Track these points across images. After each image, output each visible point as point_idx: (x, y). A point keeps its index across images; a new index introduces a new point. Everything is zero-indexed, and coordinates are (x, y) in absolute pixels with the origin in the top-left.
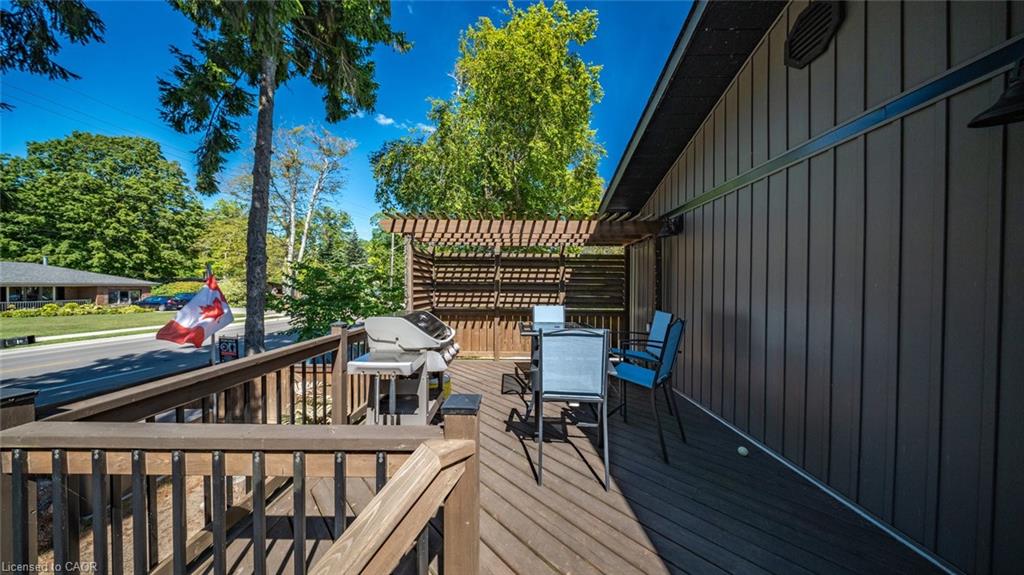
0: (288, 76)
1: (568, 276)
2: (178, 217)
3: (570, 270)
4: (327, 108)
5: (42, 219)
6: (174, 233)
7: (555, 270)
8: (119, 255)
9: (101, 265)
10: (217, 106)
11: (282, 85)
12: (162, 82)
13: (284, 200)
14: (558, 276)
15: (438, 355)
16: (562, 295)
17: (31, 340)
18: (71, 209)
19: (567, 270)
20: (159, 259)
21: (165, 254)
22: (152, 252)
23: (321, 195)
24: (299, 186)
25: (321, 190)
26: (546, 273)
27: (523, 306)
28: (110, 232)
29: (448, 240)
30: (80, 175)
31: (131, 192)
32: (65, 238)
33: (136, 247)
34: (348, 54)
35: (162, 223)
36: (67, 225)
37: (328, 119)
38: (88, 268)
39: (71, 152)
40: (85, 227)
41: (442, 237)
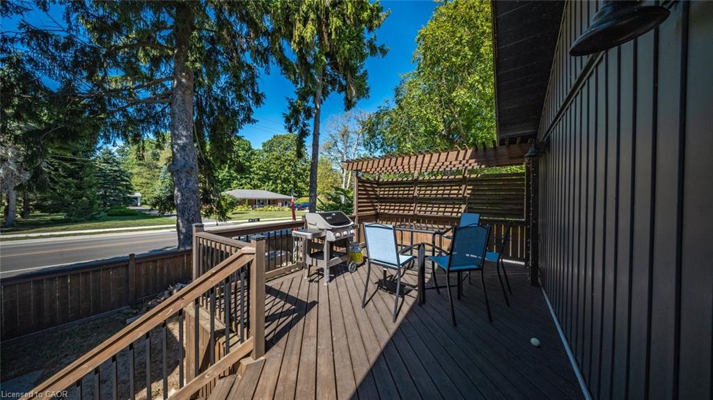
0: (328, 92)
1: (469, 192)
2: (303, 167)
3: (471, 187)
4: (345, 104)
5: (265, 173)
6: (302, 175)
7: (458, 188)
8: (285, 186)
9: (280, 190)
10: (302, 116)
11: (327, 99)
12: (284, 114)
13: (341, 153)
14: (461, 192)
15: (332, 234)
16: (464, 207)
17: (258, 220)
18: (273, 167)
19: (468, 187)
20: (297, 187)
21: (299, 184)
22: (295, 183)
23: (358, 148)
24: (348, 144)
25: (358, 144)
26: (451, 190)
27: (445, 214)
28: (283, 176)
29: (447, 166)
30: (275, 153)
31: (289, 158)
32: (271, 179)
33: (290, 182)
34: (352, 72)
35: (298, 170)
36: (272, 174)
37: (345, 110)
38: (277, 192)
39: (272, 144)
40: (276, 174)
41: (443, 164)
